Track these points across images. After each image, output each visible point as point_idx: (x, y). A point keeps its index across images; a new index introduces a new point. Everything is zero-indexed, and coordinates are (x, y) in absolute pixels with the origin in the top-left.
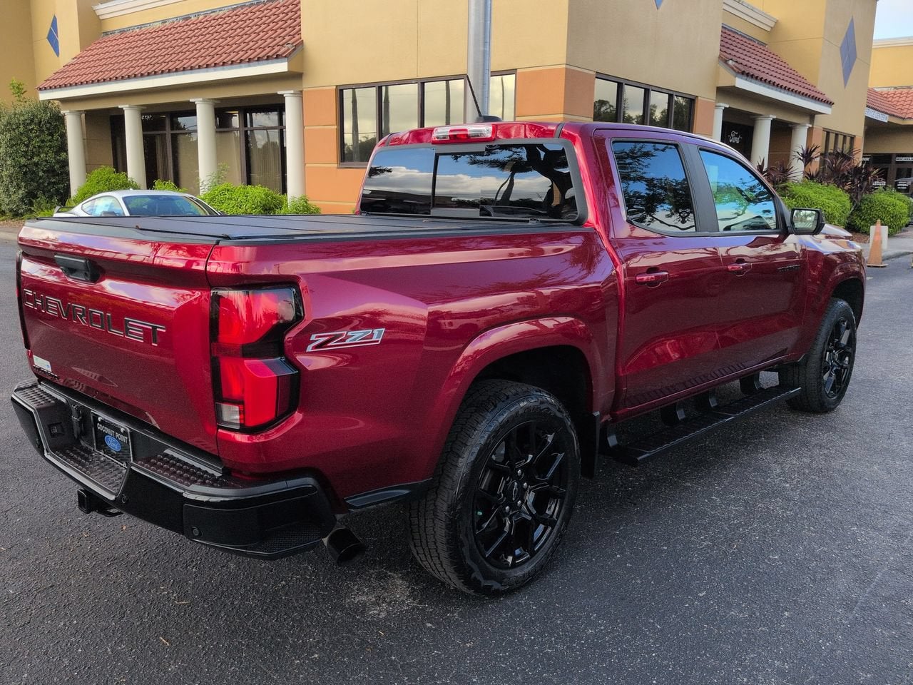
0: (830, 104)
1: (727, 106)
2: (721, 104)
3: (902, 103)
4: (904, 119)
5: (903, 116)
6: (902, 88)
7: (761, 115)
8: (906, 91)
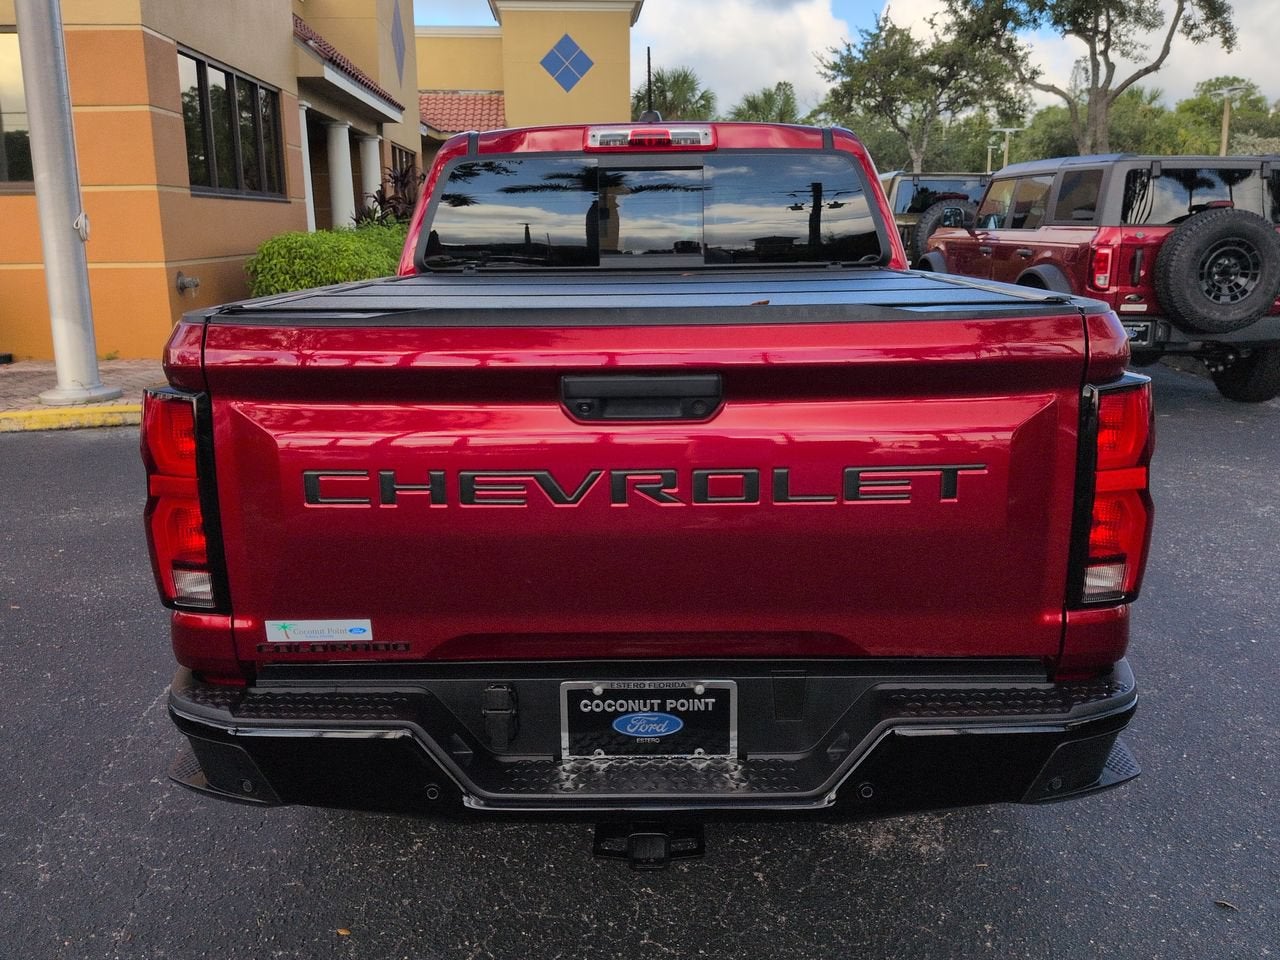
0: (401, 108)
1: (310, 106)
2: (305, 103)
3: (432, 111)
4: (439, 132)
5: (438, 128)
6: (427, 92)
7: (336, 120)
8: (433, 96)
